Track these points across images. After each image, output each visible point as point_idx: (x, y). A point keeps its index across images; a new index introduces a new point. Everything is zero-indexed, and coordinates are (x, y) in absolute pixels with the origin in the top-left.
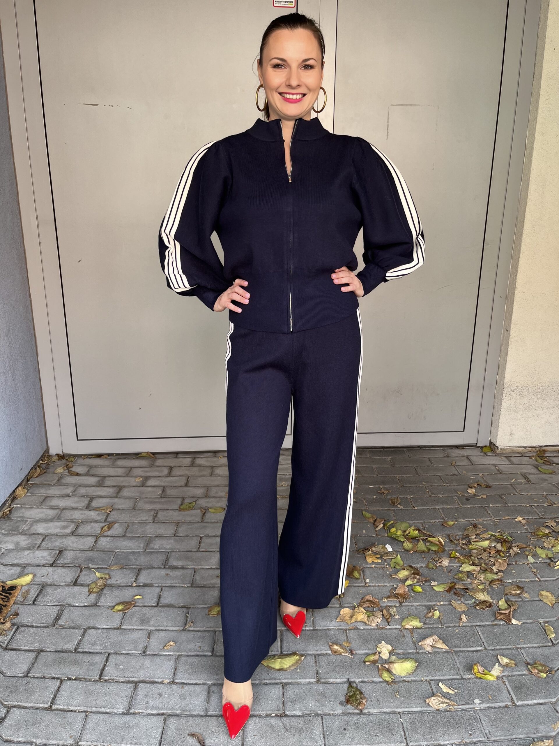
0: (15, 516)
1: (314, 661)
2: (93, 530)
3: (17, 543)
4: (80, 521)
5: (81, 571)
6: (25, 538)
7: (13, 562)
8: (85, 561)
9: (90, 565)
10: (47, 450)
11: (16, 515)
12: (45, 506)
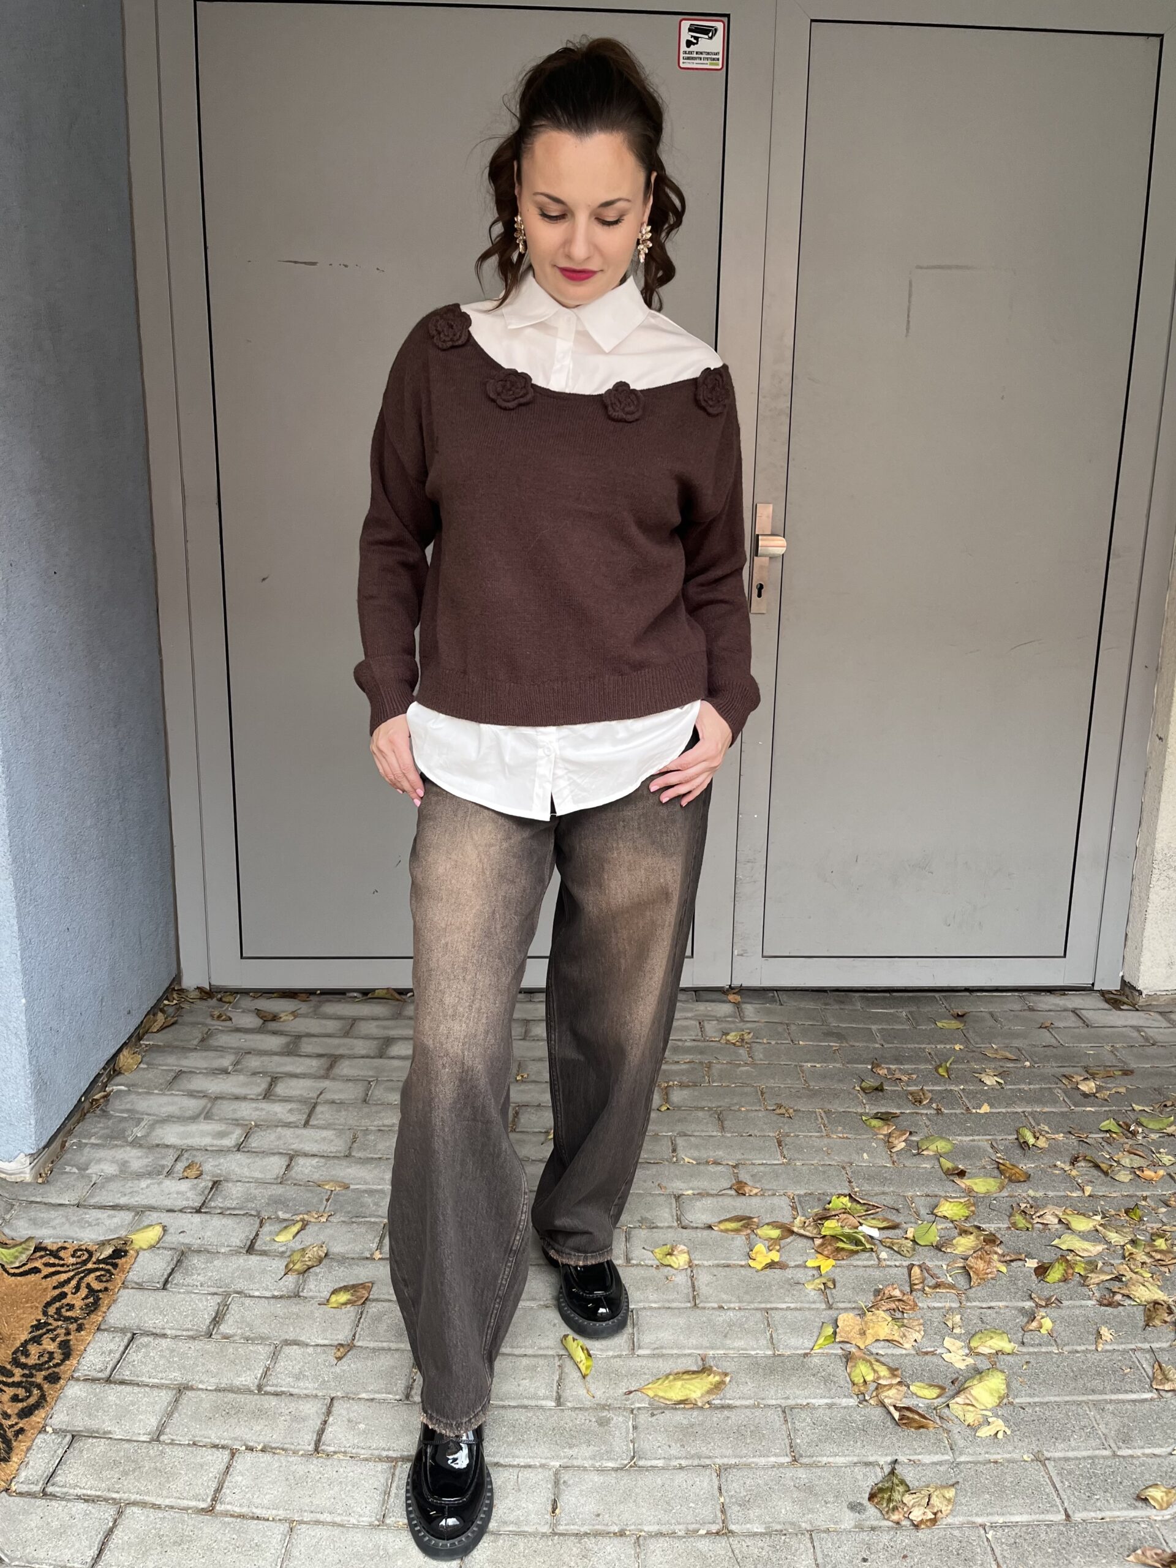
0: (117, 1107)
1: (782, 1419)
2: (282, 1142)
3: (124, 1165)
4: (253, 1123)
5: (261, 1225)
6: (140, 1154)
7: (117, 1201)
8: (268, 1204)
9: (279, 1213)
10: (178, 978)
11: (120, 1107)
12: (178, 1091)
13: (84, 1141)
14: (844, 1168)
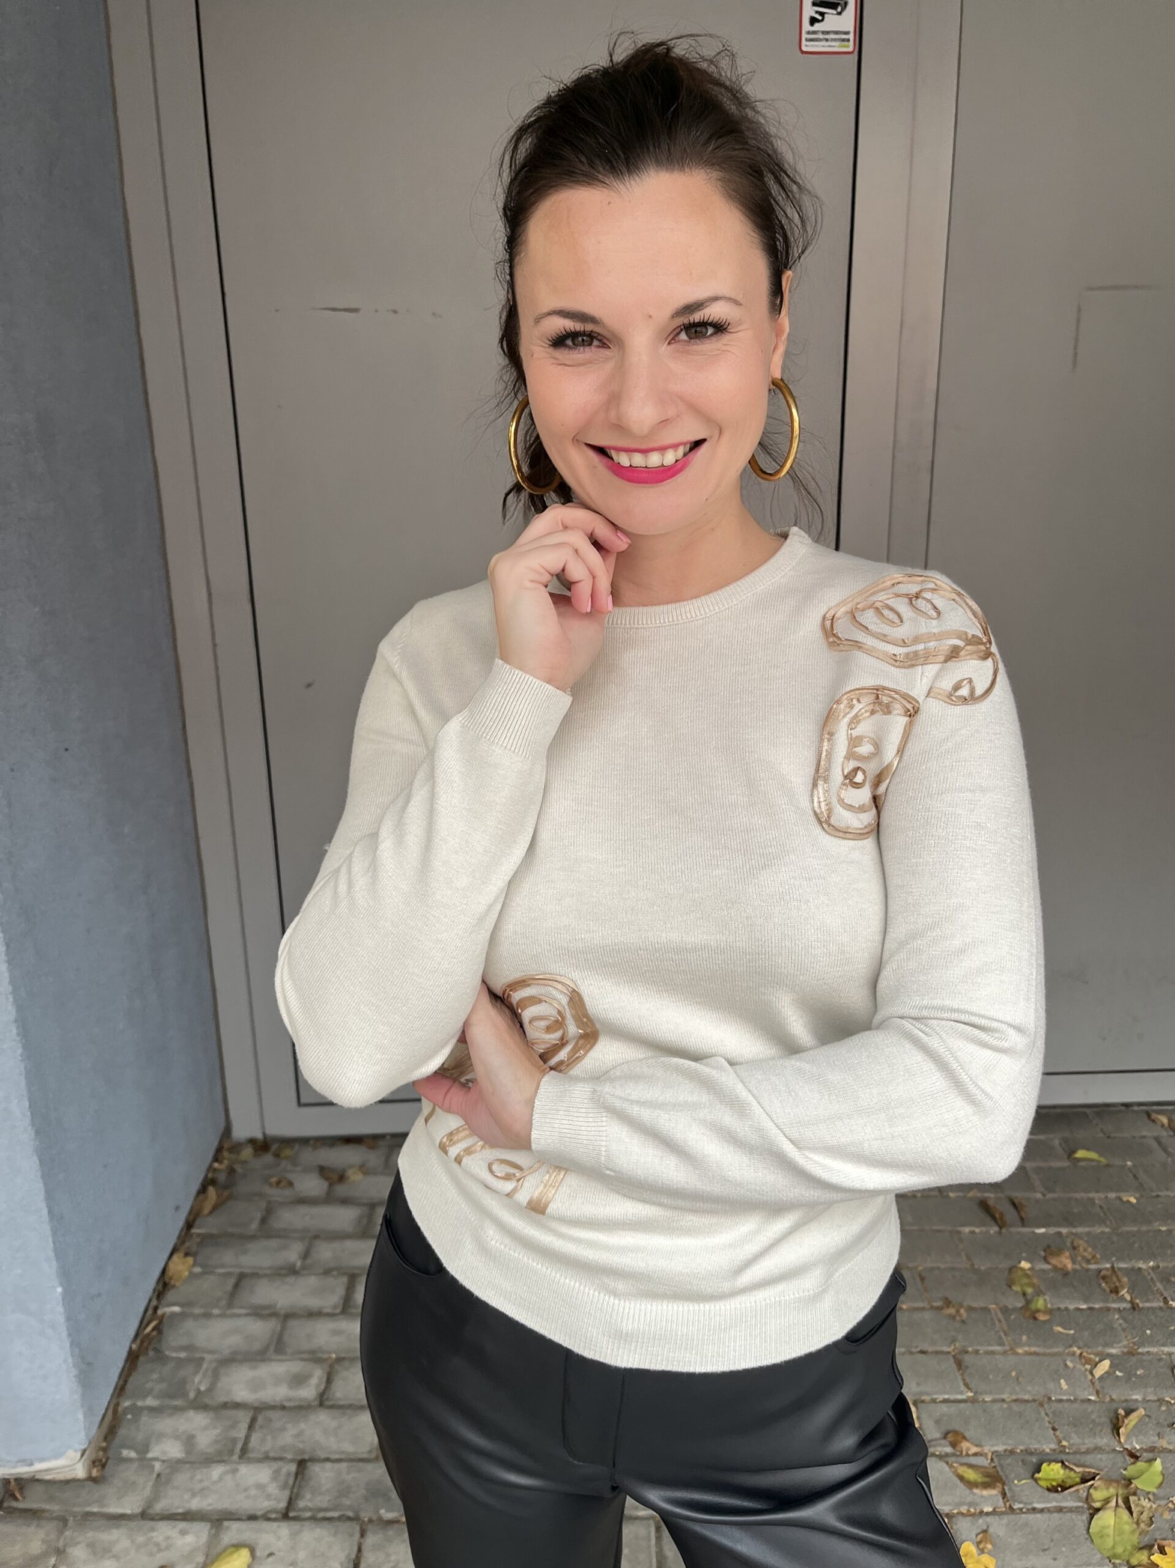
0: (172, 1343)
3: (189, 1441)
4: (334, 1357)
5: (363, 1534)
6: (206, 1422)
7: (188, 1507)
8: (366, 1499)
9: (382, 1511)
10: (227, 1131)
11: (174, 1344)
12: (242, 1307)
13: (140, 1403)
14: (1041, 1405)
